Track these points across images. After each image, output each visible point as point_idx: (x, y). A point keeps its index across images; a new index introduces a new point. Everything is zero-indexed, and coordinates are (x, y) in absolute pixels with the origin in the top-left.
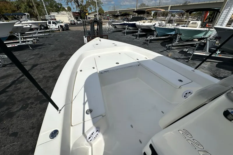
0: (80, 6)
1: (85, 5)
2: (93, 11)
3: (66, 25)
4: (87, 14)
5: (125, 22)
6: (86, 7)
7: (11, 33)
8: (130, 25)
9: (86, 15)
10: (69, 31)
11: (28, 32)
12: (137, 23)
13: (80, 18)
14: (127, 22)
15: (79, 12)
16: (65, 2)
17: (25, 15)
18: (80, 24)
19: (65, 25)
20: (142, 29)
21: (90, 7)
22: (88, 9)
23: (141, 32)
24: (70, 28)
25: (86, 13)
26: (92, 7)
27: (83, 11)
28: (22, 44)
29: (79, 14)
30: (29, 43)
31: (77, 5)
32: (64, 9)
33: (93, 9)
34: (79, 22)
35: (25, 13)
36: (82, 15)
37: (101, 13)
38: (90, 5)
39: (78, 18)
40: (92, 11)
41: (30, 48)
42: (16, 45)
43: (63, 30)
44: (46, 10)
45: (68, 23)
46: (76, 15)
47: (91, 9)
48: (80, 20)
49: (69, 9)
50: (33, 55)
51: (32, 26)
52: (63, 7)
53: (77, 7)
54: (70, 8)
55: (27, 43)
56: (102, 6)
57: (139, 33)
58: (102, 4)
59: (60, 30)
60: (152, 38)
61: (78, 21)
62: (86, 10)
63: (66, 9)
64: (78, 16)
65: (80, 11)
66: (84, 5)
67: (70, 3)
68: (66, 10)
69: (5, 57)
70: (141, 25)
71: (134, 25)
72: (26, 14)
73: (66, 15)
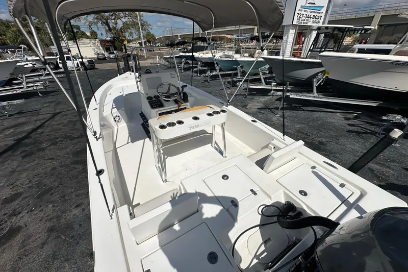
0: (112, 31)
1: (121, 29)
2: (135, 36)
3: (90, 62)
4: (126, 42)
5: (181, 54)
6: (122, 32)
7: (12, 74)
8: (187, 57)
9: (124, 43)
10: (96, 71)
11: (29, 73)
12: (196, 55)
13: (113, 49)
14: (184, 54)
15: (112, 39)
16: (86, 24)
17: (21, 48)
18: (113, 58)
19: (88, 61)
20: (203, 63)
21: (129, 30)
22: (127, 34)
23: (201, 66)
24: (97, 66)
25: (124, 41)
26: (133, 32)
27: (118, 38)
28: (27, 90)
29: (112, 42)
30: (38, 88)
31: (107, 28)
32: (83, 35)
33: (134, 35)
34: (112, 56)
35: (21, 46)
36: (117, 44)
37: (150, 40)
38: (129, 29)
39: (111, 49)
40: (133, 37)
41: (40, 94)
42: (18, 92)
43: (86, 69)
44: (52, 37)
45: (94, 58)
46: (107, 44)
47: (131, 34)
48: (113, 53)
49: (94, 35)
50: (47, 103)
51: (35, 64)
52: (82, 32)
53: (107, 31)
54: (95, 33)
55: (35, 88)
56: (149, 29)
57: (199, 68)
58: (150, 27)
59: (80, 70)
60: (214, 74)
61: (109, 53)
62: (124, 37)
63: (88, 34)
64: (110, 45)
65: (114, 38)
66: (119, 28)
67: (96, 26)
68: (87, 37)
69: (13, 103)
70: (200, 57)
71: (193, 58)
72: (23, 46)
73: (89, 45)
